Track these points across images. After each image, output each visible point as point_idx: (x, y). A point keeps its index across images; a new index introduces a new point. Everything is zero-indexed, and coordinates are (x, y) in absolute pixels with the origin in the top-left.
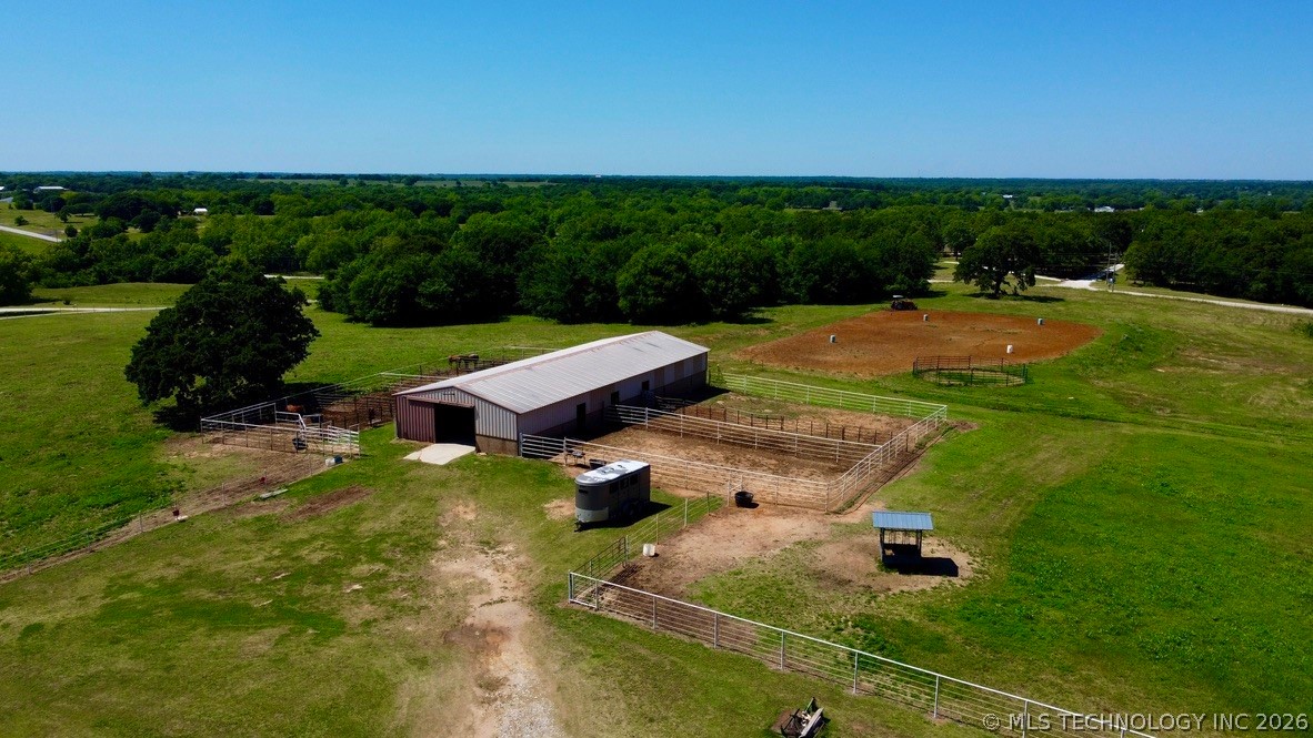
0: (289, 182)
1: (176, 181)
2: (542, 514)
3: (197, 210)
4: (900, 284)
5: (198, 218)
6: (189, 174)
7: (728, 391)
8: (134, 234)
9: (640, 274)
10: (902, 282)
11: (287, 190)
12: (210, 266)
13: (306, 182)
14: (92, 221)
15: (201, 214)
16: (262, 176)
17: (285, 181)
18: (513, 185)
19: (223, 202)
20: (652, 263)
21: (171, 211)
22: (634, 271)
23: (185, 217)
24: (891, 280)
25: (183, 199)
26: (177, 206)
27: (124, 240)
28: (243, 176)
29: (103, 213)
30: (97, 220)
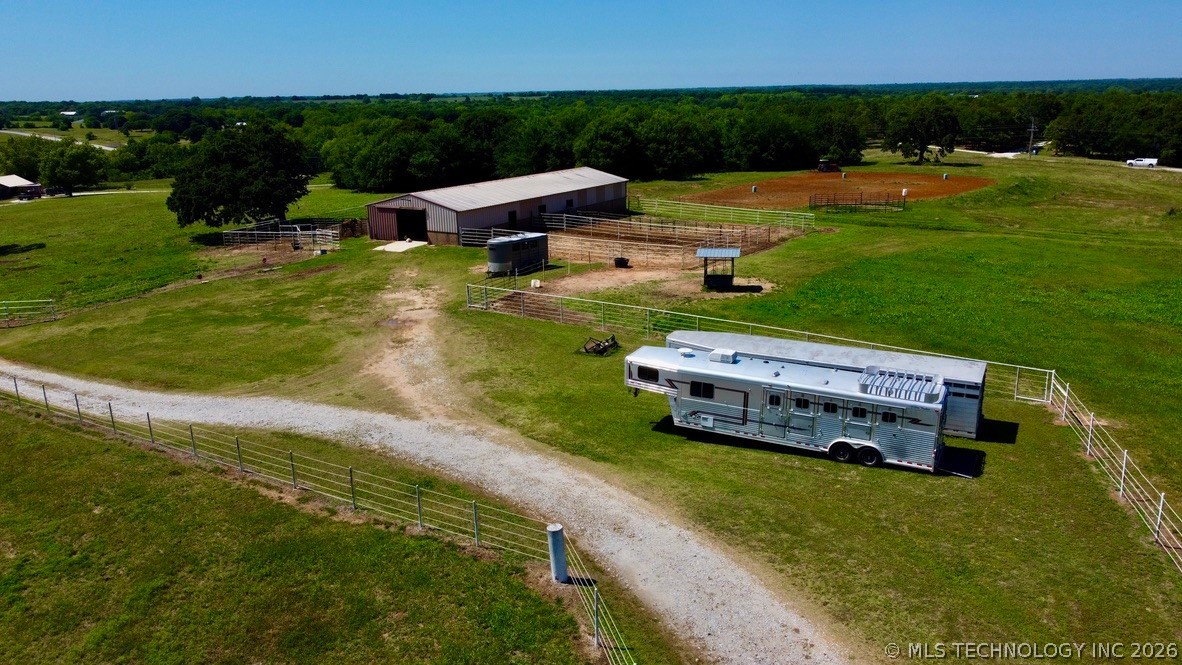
0: (319, 102)
1: (223, 103)
2: (466, 272)
3: (238, 124)
4: (833, 154)
6: (233, 99)
7: (643, 214)
8: (184, 143)
9: (592, 139)
10: (835, 152)
11: (315, 107)
13: (333, 102)
14: (149, 134)
16: (295, 98)
17: (315, 102)
18: (514, 99)
20: (602, 129)
21: (216, 125)
22: (588, 137)
24: (825, 151)
25: (226, 116)
26: (221, 121)
27: (176, 148)
28: (278, 98)
29: (160, 128)
30: (154, 134)
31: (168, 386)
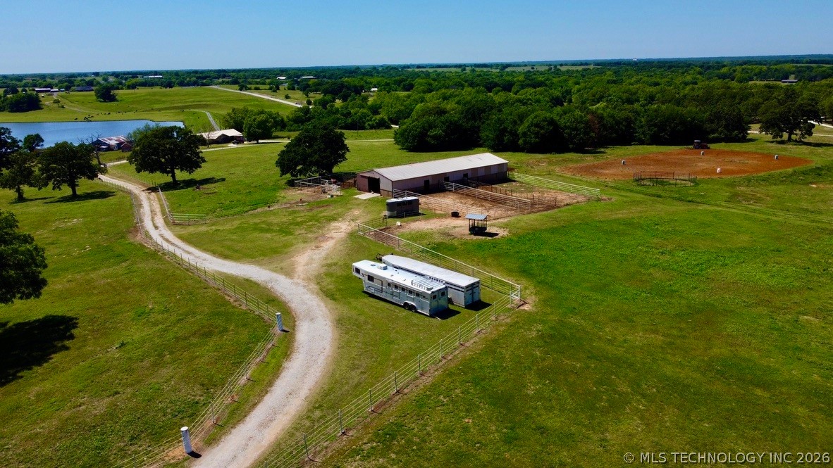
3: (373, 89)
5: (372, 94)
7: (515, 181)
8: (338, 103)
9: (529, 126)
11: (428, 75)
12: (368, 121)
14: (319, 96)
15: (374, 92)
19: (387, 84)
20: (536, 121)
21: (358, 90)
22: (527, 125)
23: (366, 93)
25: (369, 83)
26: (362, 88)
27: (333, 106)
29: (326, 92)
30: (322, 96)
31: (226, 257)
